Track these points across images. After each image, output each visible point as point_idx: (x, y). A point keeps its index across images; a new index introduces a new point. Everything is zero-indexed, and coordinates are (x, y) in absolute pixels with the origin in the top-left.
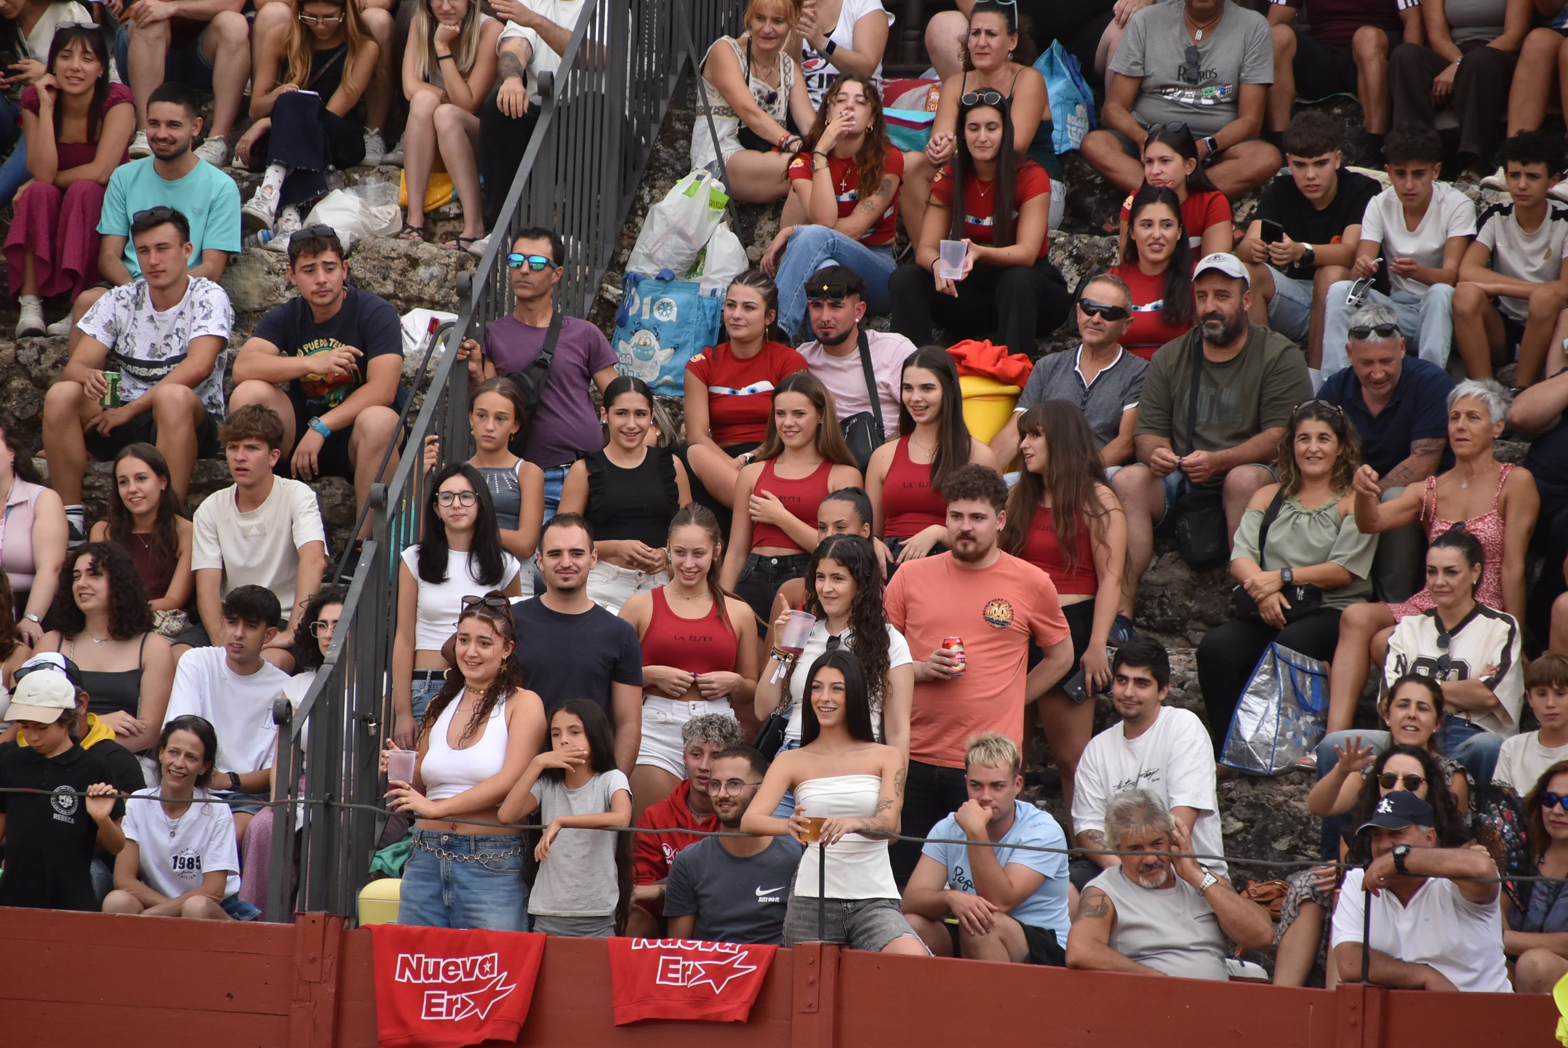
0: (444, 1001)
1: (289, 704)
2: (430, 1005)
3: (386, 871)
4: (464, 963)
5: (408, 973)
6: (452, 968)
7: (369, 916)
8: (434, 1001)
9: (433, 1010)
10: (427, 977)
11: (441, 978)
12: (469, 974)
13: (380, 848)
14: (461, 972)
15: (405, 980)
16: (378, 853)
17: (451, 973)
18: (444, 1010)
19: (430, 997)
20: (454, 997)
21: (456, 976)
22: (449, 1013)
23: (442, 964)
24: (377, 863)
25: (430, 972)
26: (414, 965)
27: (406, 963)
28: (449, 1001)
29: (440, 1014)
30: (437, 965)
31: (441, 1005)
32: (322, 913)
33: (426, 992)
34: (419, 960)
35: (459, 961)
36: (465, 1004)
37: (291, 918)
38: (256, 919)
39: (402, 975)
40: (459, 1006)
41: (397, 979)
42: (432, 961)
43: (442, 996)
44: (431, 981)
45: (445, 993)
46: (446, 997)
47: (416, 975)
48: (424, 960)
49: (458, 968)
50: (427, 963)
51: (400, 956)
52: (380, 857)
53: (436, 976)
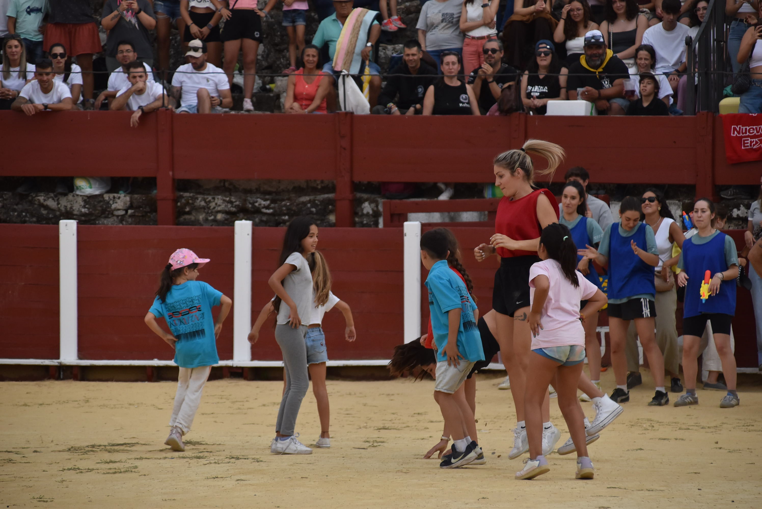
0: (749, 142)
1: (691, 38)
2: (744, 143)
3: (728, 95)
4: (756, 128)
5: (736, 132)
6: (752, 130)
7: (723, 112)
8: (746, 142)
9: (746, 145)
10: (743, 133)
11: (748, 133)
12: (758, 132)
13: (725, 87)
14: (755, 132)
15: (735, 135)
16: (725, 89)
17: (751, 132)
18: (749, 144)
19: (744, 141)
20: (752, 140)
21: (753, 132)
22: (751, 146)
23: (748, 129)
24: (725, 92)
25: (744, 132)
26: (738, 129)
27: (735, 129)
28: (751, 141)
29: (748, 146)
30: (746, 129)
31: (748, 143)
32: (706, 111)
33: (743, 139)
34: (740, 128)
35: (754, 127)
36: (757, 143)
37: (695, 114)
38: (681, 114)
39: (734, 134)
40: (754, 143)
41: (732, 135)
42: (744, 128)
43: (748, 140)
44: (744, 135)
45: (749, 138)
46: (750, 140)
47: (739, 133)
48: (741, 128)
49: (754, 130)
50: (742, 129)
51: (733, 127)
52: (726, 90)
53: (746, 133)
